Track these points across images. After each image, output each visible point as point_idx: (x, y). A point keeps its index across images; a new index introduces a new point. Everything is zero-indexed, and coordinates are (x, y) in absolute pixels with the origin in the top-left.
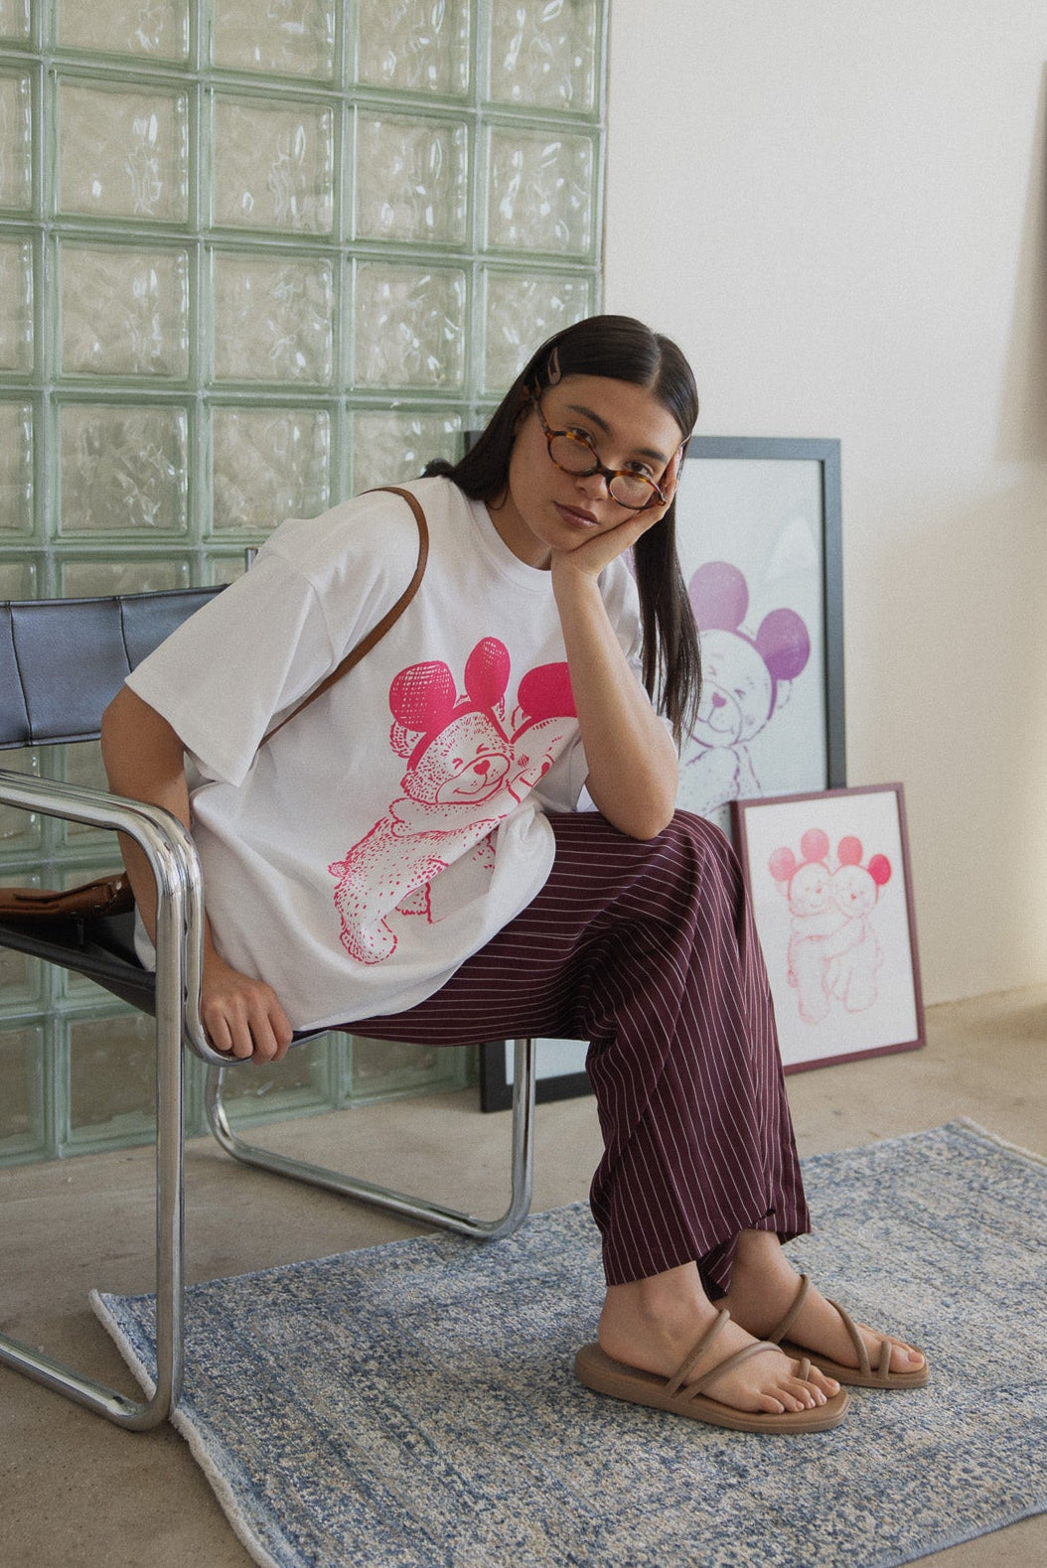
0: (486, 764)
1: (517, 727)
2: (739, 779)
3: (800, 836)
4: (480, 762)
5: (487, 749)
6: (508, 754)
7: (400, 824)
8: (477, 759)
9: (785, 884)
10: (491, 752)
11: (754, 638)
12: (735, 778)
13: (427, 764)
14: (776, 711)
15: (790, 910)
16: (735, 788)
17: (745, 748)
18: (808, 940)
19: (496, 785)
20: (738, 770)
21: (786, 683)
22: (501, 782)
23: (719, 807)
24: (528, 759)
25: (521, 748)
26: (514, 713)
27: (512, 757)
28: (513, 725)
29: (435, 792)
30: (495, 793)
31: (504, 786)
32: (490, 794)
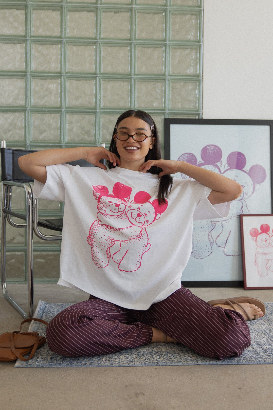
0: (119, 205)
2: (243, 209)
3: (260, 225)
4: (117, 204)
9: (255, 238)
10: (122, 202)
11: (247, 172)
12: (241, 209)
13: (102, 202)
14: (255, 192)
15: (256, 245)
16: (241, 211)
17: (245, 201)
18: (262, 254)
19: (122, 212)
20: (242, 207)
21: (258, 185)
22: (124, 212)
23: (236, 216)
24: (131, 206)
27: (127, 205)
29: (105, 210)
30: (122, 214)
31: (124, 213)
32: (121, 214)
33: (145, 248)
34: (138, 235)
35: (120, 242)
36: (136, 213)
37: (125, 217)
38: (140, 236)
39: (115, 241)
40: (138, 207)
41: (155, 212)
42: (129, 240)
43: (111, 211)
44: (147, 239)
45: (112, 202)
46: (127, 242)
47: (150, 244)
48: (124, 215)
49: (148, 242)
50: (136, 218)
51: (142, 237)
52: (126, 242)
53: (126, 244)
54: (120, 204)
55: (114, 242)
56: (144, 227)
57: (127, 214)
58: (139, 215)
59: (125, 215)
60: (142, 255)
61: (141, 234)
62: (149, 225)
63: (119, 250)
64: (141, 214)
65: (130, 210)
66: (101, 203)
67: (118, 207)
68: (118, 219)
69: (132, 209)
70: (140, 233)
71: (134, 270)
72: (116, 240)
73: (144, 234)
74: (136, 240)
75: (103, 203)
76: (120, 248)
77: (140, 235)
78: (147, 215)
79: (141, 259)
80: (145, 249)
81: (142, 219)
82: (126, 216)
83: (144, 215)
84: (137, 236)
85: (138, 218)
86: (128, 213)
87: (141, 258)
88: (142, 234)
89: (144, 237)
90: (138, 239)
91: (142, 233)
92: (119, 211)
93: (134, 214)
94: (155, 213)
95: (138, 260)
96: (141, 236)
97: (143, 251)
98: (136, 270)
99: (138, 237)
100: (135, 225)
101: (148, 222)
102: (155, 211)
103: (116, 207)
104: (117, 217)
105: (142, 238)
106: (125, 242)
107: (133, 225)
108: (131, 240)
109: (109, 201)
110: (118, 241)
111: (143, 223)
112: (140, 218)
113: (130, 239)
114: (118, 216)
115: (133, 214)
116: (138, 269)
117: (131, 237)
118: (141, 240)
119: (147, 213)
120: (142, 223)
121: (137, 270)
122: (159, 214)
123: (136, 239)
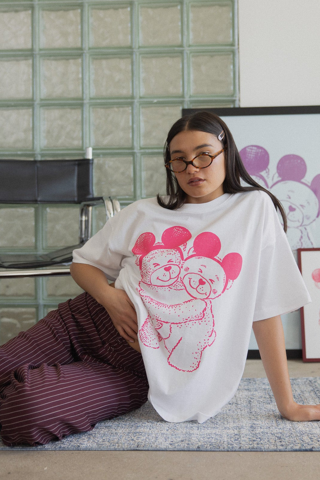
0: (170, 268)
1: (190, 255)
4: (167, 266)
5: (173, 262)
6: (180, 266)
7: (142, 291)
8: (166, 265)
10: (174, 263)
11: (309, 184)
12: (300, 240)
13: (144, 267)
16: (300, 244)
17: (306, 229)
19: (176, 279)
20: (302, 237)
22: (178, 278)
24: (189, 269)
25: (187, 264)
26: (190, 249)
27: (182, 267)
28: (188, 254)
29: (149, 278)
30: (176, 283)
31: (179, 280)
32: (174, 283)
33: (209, 338)
34: (199, 316)
35: (170, 324)
36: (196, 279)
37: (180, 286)
38: (201, 318)
39: (162, 323)
40: (200, 269)
41: (225, 277)
42: (184, 323)
43: (159, 279)
44: (213, 325)
45: (159, 265)
46: (181, 326)
47: (215, 332)
48: (178, 283)
49: (213, 330)
50: (197, 288)
51: (205, 318)
52: (179, 325)
53: (180, 328)
54: (171, 266)
55: (160, 325)
56: (209, 300)
57: (182, 281)
58: (201, 282)
59: (180, 284)
60: (202, 349)
61: (204, 315)
62: (217, 297)
63: (168, 338)
64: (204, 280)
65: (187, 274)
66: (143, 269)
67: (168, 272)
68: (169, 291)
69: (190, 273)
70: (202, 313)
71: (188, 371)
72: (164, 322)
73: (207, 314)
74: (195, 323)
75: (146, 269)
76: (170, 334)
77: (202, 315)
78: (214, 281)
79: (201, 357)
80: (208, 340)
81: (206, 288)
82: (182, 285)
83: (210, 282)
84: (197, 316)
85: (201, 286)
86: (184, 279)
87: (201, 355)
88: (206, 315)
89: (207, 320)
90: (199, 321)
91: (205, 312)
92: (170, 278)
93: (194, 281)
94: (225, 279)
95: (196, 356)
96: (203, 318)
97: (205, 343)
98: (190, 371)
99: (198, 319)
100: (196, 298)
101: (215, 293)
102: (225, 275)
103: (165, 272)
104: (167, 287)
105: (205, 321)
106: (177, 325)
107: (193, 299)
108: (188, 322)
109: (154, 264)
110: (167, 323)
111: (208, 294)
112: (203, 286)
113: (185, 321)
114: (170, 286)
115: (192, 281)
116: (194, 370)
117: (189, 318)
118: (203, 323)
119: (214, 279)
120: (206, 295)
121: (192, 372)
122: (231, 281)
123: (195, 321)
